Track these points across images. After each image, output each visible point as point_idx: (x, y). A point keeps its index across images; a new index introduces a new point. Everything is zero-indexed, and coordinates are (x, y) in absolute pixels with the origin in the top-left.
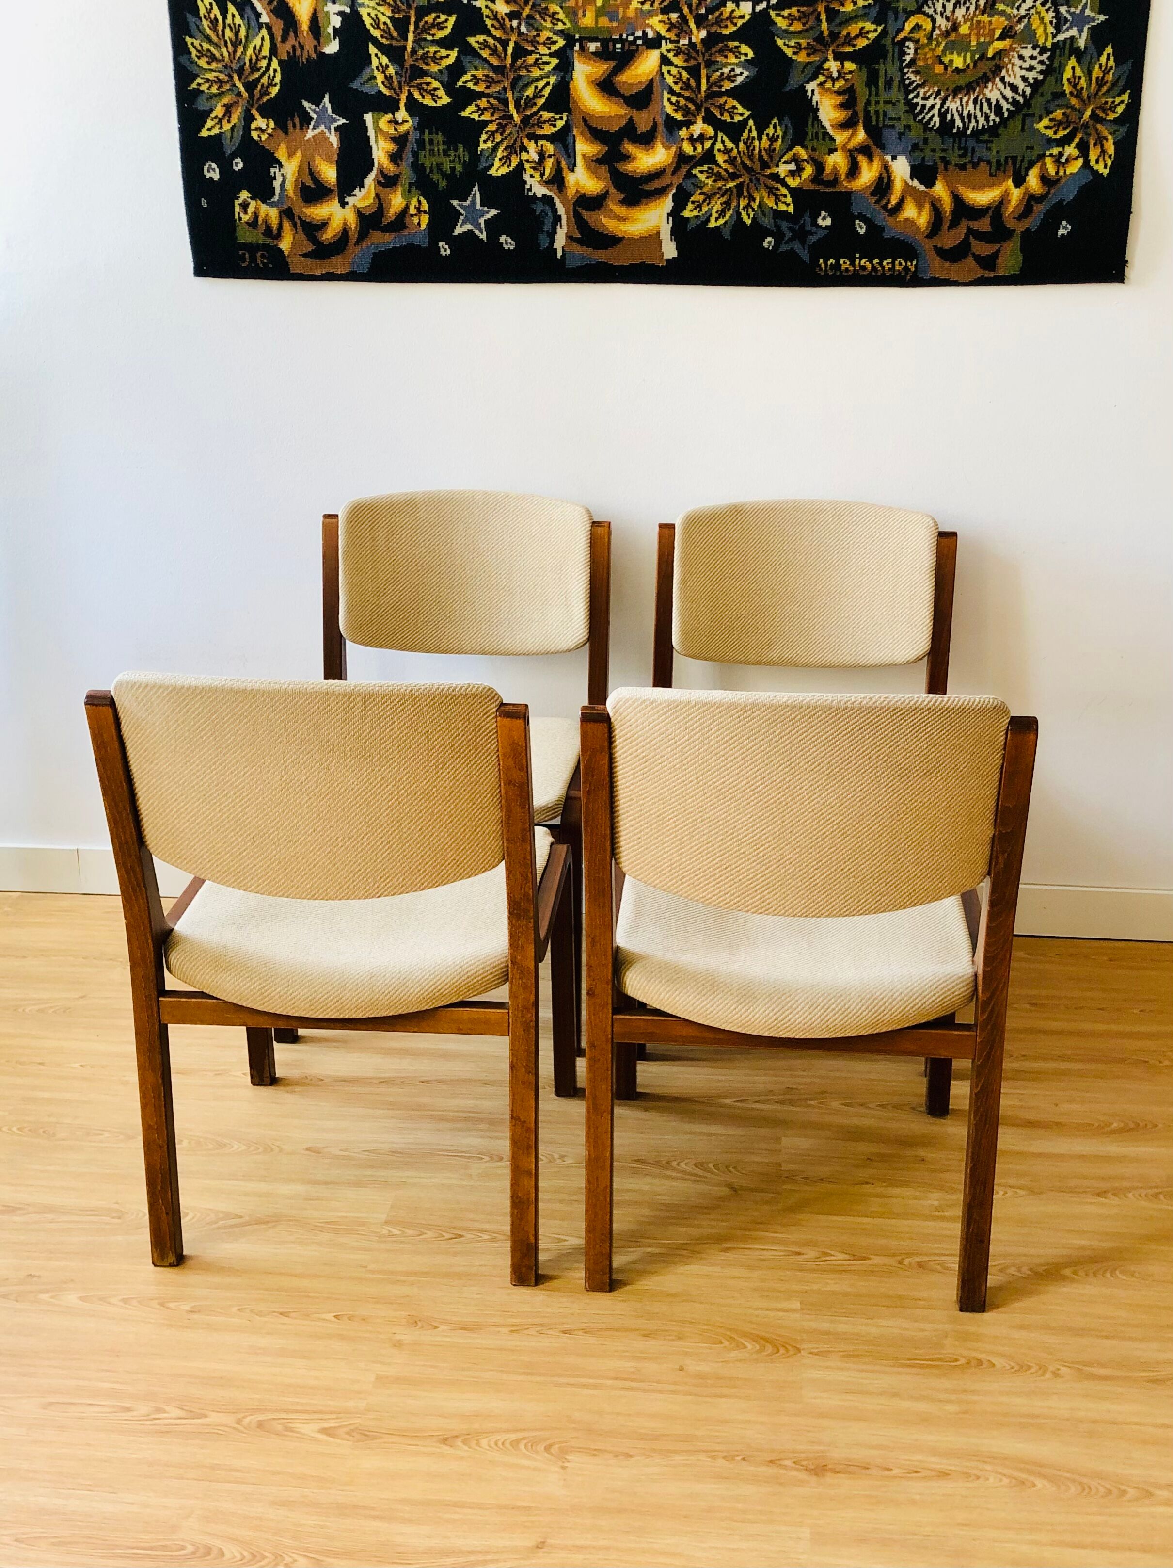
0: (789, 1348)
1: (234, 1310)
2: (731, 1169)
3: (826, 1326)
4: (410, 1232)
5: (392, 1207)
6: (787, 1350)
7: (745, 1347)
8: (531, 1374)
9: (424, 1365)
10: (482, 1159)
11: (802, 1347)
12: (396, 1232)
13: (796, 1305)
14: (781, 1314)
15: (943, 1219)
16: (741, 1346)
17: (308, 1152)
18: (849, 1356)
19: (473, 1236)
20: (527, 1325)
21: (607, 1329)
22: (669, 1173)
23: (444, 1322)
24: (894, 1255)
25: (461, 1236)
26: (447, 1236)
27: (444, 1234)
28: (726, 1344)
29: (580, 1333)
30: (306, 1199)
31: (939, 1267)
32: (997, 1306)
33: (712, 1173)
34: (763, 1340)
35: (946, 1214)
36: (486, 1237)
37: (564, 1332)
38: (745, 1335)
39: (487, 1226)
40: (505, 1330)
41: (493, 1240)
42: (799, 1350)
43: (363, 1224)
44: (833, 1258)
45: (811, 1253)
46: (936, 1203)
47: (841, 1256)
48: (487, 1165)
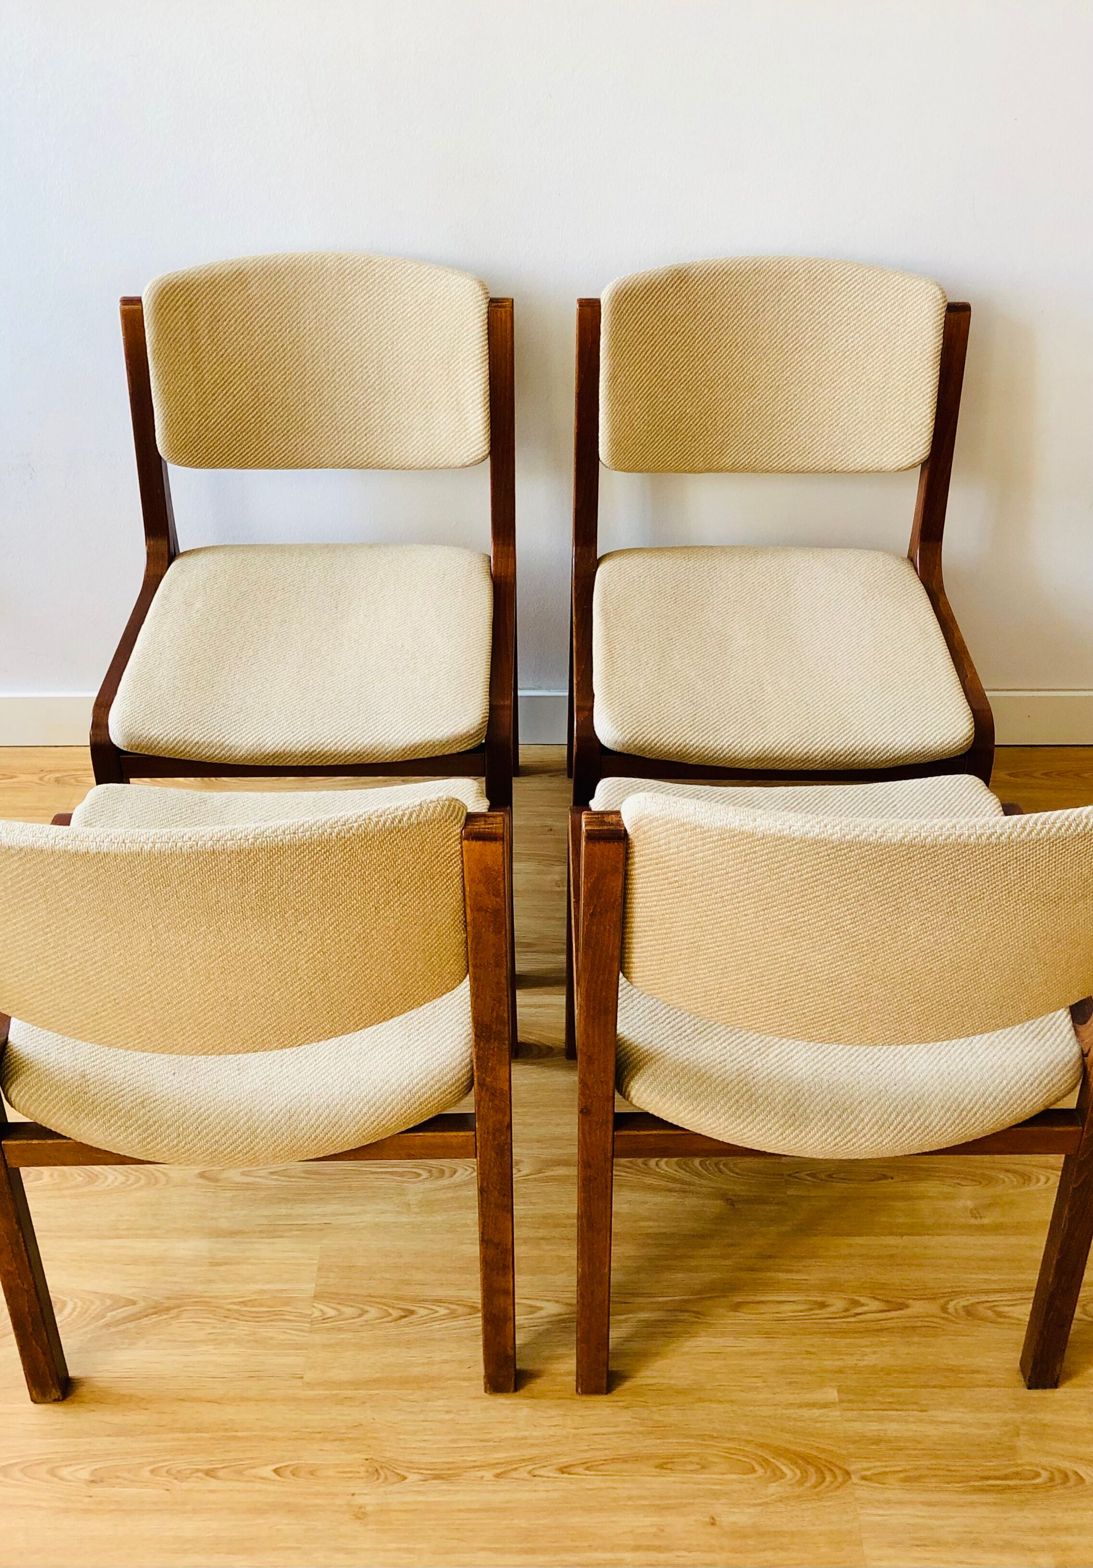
0: (837, 1471)
1: (146, 1473)
2: (721, 1166)
3: (873, 1428)
4: (348, 1311)
5: (319, 1269)
6: (835, 1476)
7: (783, 1475)
8: (532, 1551)
9: (399, 1550)
10: (419, 1175)
11: (852, 1468)
12: (331, 1313)
13: (832, 1395)
14: (817, 1412)
15: (982, 1229)
16: (777, 1475)
17: (201, 1181)
18: (910, 1479)
19: (426, 1312)
20: (515, 1462)
21: (614, 1460)
22: (649, 1180)
23: (412, 1467)
24: (933, 1298)
25: (412, 1312)
26: (395, 1313)
27: (391, 1311)
28: (760, 1471)
29: (580, 1470)
30: (212, 1264)
31: (990, 1313)
32: (1069, 1376)
33: (699, 1175)
34: (802, 1460)
35: (985, 1221)
36: (442, 1311)
37: (562, 1470)
38: (782, 1453)
39: (440, 1292)
40: (488, 1474)
41: (453, 1315)
42: (848, 1473)
43: (287, 1302)
44: (865, 1309)
45: (837, 1304)
46: (970, 1204)
47: (875, 1305)
48: (428, 1185)
